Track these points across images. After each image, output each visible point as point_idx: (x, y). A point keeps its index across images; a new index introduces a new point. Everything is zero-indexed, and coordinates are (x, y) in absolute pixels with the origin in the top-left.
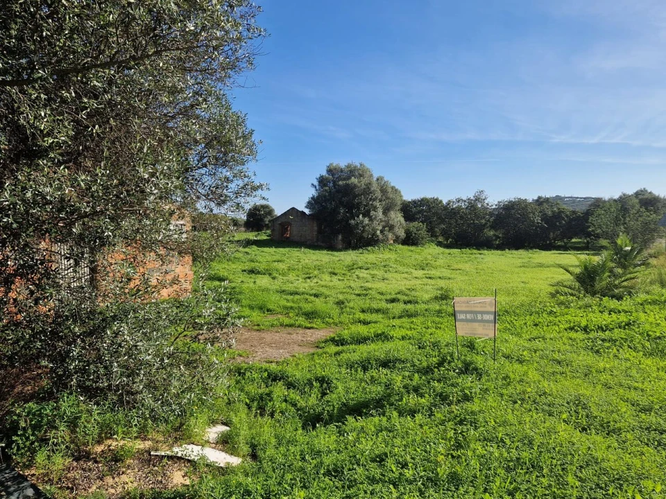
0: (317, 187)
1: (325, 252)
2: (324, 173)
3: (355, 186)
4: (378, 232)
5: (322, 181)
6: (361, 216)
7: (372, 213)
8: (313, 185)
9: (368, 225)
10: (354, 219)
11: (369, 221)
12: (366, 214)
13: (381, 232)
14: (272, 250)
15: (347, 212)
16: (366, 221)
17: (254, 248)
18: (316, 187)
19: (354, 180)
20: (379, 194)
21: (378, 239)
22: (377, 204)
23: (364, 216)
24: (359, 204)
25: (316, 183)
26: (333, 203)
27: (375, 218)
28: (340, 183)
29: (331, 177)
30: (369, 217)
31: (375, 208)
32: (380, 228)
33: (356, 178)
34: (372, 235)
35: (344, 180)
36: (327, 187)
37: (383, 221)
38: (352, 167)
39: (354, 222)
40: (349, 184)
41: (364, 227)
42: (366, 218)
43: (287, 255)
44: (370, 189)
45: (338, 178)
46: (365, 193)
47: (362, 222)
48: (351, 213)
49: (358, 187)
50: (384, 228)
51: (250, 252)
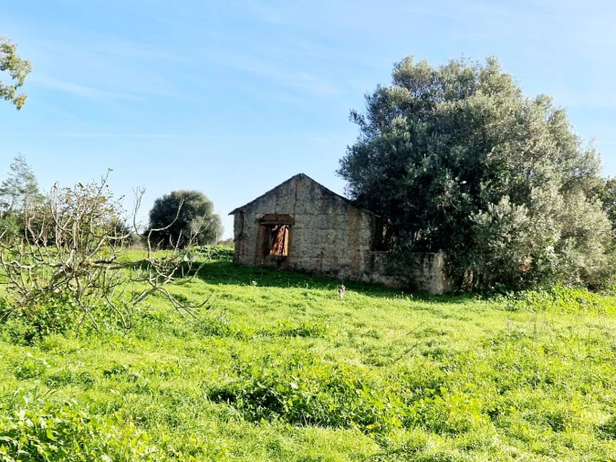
0: (368, 122)
1: (407, 302)
2: (388, 84)
3: (488, 116)
4: (550, 248)
5: (381, 106)
6: (505, 201)
7: (535, 193)
8: (354, 114)
9: (524, 227)
10: (485, 210)
11: (530, 214)
12: (520, 195)
13: (557, 249)
14: (253, 291)
15: (463, 189)
16: (521, 215)
17: (198, 284)
18: (362, 122)
19: (478, 99)
20: (544, 142)
21: (549, 270)
22: (548, 169)
25: (363, 109)
26: (426, 160)
27: (542, 209)
28: (442, 106)
29: (409, 95)
30: (528, 206)
31: (541, 180)
32: (556, 237)
33: (485, 92)
34: (535, 257)
35: (449, 97)
36: (401, 119)
37: (562, 218)
38: (461, 70)
39: (485, 216)
40: (469, 111)
41: (513, 231)
42: (521, 208)
43: (309, 310)
44: (527, 127)
45: (426, 96)
46: (512, 136)
47: (510, 218)
48: (475, 192)
49: (495, 118)
50: (564, 237)
51: (189, 298)
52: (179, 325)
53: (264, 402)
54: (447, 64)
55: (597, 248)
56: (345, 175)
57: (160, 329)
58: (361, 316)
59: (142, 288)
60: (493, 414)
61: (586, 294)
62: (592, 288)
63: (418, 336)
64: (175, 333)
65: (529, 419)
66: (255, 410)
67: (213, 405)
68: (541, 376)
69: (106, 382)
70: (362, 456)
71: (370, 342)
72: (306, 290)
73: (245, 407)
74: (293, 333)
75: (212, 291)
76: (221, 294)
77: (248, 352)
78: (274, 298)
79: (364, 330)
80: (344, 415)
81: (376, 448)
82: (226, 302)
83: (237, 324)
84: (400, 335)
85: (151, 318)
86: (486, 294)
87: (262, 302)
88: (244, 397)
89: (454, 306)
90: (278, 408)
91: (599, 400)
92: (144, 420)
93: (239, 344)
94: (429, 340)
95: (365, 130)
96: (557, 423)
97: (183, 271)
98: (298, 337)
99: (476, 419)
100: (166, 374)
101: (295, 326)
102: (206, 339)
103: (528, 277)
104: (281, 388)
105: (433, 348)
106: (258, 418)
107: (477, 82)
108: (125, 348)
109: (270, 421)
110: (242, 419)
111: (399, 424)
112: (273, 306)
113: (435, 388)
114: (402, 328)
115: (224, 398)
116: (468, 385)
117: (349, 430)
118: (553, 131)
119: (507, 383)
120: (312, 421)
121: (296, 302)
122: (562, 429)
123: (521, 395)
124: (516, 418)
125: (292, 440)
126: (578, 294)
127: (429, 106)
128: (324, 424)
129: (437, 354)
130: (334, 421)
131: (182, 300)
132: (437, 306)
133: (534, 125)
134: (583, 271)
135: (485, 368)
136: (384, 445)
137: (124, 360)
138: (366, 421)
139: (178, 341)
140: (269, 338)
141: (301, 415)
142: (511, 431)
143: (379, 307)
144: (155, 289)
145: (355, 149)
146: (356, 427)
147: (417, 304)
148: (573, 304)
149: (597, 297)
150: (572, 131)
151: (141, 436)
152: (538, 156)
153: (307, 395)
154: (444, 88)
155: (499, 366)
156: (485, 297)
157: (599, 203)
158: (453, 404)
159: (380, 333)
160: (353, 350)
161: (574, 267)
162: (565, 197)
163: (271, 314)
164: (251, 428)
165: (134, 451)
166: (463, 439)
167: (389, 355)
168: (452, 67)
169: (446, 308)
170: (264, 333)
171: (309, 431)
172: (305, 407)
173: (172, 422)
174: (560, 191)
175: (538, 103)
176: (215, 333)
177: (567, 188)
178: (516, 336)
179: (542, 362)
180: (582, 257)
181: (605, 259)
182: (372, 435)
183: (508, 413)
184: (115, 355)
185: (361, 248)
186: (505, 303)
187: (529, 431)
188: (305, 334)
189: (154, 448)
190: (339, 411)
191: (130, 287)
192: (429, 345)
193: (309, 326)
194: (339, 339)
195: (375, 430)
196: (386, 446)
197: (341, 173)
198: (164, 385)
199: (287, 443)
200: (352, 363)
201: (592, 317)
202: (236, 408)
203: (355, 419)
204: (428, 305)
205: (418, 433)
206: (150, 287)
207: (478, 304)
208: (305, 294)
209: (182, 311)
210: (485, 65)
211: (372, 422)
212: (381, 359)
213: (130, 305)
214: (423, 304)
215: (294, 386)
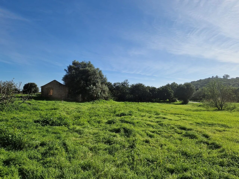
0: (68, 71)
1: (75, 103)
2: (71, 64)
3: (89, 71)
5: (70, 68)
6: (92, 85)
7: (97, 84)
8: (65, 70)
9: (95, 90)
10: (88, 87)
11: (96, 88)
12: (94, 84)
13: (100, 93)
14: (45, 102)
15: (85, 83)
16: (94, 88)
17: (33, 101)
18: (66, 71)
19: (87, 68)
20: (98, 76)
21: (99, 97)
22: (99, 80)
23: (93, 85)
24: (90, 79)
25: (67, 69)
26: (78, 78)
27: (98, 87)
28: (81, 69)
29: (75, 67)
30: (96, 86)
31: (98, 82)
32: (100, 91)
33: (88, 67)
34: (97, 95)
35: (82, 68)
36: (74, 71)
37: (101, 88)
38: (84, 63)
39: (88, 88)
40: (86, 70)
41: (93, 91)
42: (94, 87)
43: (56, 105)
44: (95, 73)
45: (78, 67)
46: (93, 74)
47: (93, 88)
48: (87, 84)
49: (90, 71)
50: (101, 91)
51: (31, 103)
52: (29, 108)
53: (45, 122)
54: (82, 62)
55: (107, 93)
56: (63, 80)
57: (24, 109)
58: (66, 106)
59: (21, 101)
60: (89, 122)
61: (105, 101)
62: (106, 100)
63: (76, 109)
64: (28, 110)
65: (94, 122)
66: (44, 124)
67: (35, 124)
68: (97, 114)
69: (11, 121)
70: (65, 131)
71: (67, 110)
72: (55, 101)
73: (42, 123)
74: (52, 109)
75: (36, 102)
76: (38, 102)
77: (43, 113)
78: (49, 103)
79: (66, 108)
80: (61, 124)
81: (67, 129)
82: (39, 104)
83: (41, 108)
84: (73, 109)
85: (23, 107)
86: (89, 101)
87: (46, 104)
88: (41, 121)
89: (83, 103)
90: (48, 123)
91: (106, 118)
92: (19, 127)
93: (41, 112)
94: (78, 109)
95: (67, 73)
96: (99, 122)
97: (30, 98)
98: (54, 110)
99: (85, 123)
100: (25, 118)
101: (53, 108)
102: (34, 111)
103: (95, 98)
104: (49, 119)
105: (79, 111)
106: (44, 125)
107: (87, 65)
108: (16, 113)
109: (47, 126)
110: (41, 126)
111: (72, 124)
112: (49, 104)
113: (79, 117)
114: (74, 107)
115: (37, 122)
116: (85, 117)
117: (62, 126)
118: (100, 74)
119: (91, 116)
120: (55, 125)
121: (53, 103)
122: (100, 123)
123: (93, 118)
124: (92, 122)
125: (51, 129)
126: (104, 101)
127: (79, 69)
128: (57, 126)
129: (79, 112)
130: (59, 125)
131: (30, 104)
132: (80, 103)
133: (97, 73)
134: (104, 97)
135: (88, 114)
136: (69, 128)
137: (16, 116)
138: (66, 124)
139: (29, 112)
140: (47, 110)
141: (53, 124)
142: (92, 124)
143: (69, 104)
144: (24, 102)
145: (65, 76)
146: (64, 126)
147: (76, 103)
148: (103, 102)
149: (107, 101)
150: (103, 74)
151: (18, 131)
152: (97, 78)
153: (54, 120)
154: (81, 66)
155: (90, 113)
156: (88, 102)
157: (107, 86)
158: (82, 120)
159: (69, 108)
160: (64, 112)
161: (103, 96)
162: (102, 85)
163: (48, 106)
164: (43, 127)
165: (16, 134)
166: (83, 126)
167: (71, 112)
168: (83, 62)
169: (82, 104)
170: (47, 109)
171: (54, 127)
172: (54, 123)
173: (26, 127)
174: (101, 84)
175: (97, 69)
176: (36, 110)
177: (102, 83)
178: (93, 108)
179: (97, 112)
180: (104, 95)
181: (108, 95)
182: (67, 127)
183: (91, 121)
184: (14, 115)
185: (66, 93)
186: (92, 102)
187: (94, 124)
188: (55, 109)
189: (21, 133)
190: (60, 123)
191: (18, 101)
192: (78, 110)
193: (56, 108)
194: (62, 110)
195: (67, 126)
196: (69, 129)
197: (62, 80)
198: (24, 120)
199: (50, 130)
200: (64, 114)
201: (105, 105)
202: (40, 124)
203: (64, 124)
204: (78, 103)
205: (75, 126)
206: (22, 101)
207: (87, 103)
208: (55, 102)
209: (30, 106)
210: (88, 62)
211: (67, 124)
212: (69, 113)
213: (18, 105)
214: (77, 103)
215: (52, 119)
